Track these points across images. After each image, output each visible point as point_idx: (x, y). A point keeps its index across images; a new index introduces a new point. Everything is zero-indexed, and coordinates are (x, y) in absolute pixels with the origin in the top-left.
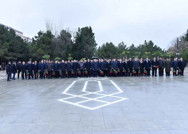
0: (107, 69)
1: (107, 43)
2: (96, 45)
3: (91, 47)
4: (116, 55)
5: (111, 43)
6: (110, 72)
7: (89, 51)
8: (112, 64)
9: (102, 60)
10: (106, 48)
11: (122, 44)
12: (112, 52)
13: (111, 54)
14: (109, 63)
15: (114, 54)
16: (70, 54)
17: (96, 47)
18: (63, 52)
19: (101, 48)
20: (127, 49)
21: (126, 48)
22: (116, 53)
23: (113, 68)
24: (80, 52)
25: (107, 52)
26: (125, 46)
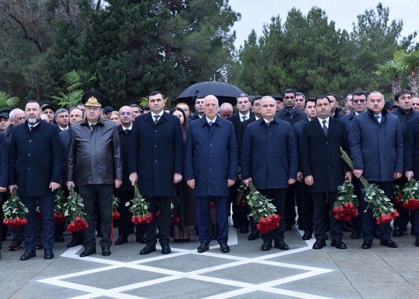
0: (309, 180)
1: (294, 16)
2: (232, 17)
3: (204, 28)
4: (344, 80)
5: (316, 14)
6: (337, 207)
7: (189, 55)
8: (353, 137)
9: (268, 105)
10: (288, 42)
11: (377, 18)
12: (321, 60)
13: (316, 76)
14: (325, 123)
15: (334, 72)
16: (74, 76)
17: (232, 29)
18: (38, 61)
19: (261, 41)
20: (406, 44)
21: (399, 40)
22: (347, 68)
23: (358, 173)
24: (138, 63)
25: (292, 64)
26: (397, 28)
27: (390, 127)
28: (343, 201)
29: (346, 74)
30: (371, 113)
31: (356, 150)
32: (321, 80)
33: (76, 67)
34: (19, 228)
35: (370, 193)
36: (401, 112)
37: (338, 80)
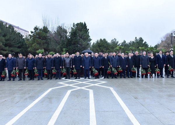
0: (103, 67)
1: (101, 40)
2: (90, 40)
3: (86, 41)
4: (109, 51)
5: (104, 40)
6: (108, 72)
7: (83, 46)
8: (111, 60)
9: (97, 54)
10: (100, 44)
11: (114, 40)
12: (105, 47)
13: (104, 50)
14: (106, 58)
15: (107, 49)
16: (64, 49)
17: (90, 42)
18: (58, 47)
19: (95, 44)
20: (119, 45)
21: (118, 44)
22: (109, 49)
23: (111, 66)
24: (75, 47)
25: (100, 48)
26: (118, 42)
27: (117, 59)
28: (109, 71)
29: (109, 50)
30: (114, 56)
31: (111, 62)
32: (105, 50)
33: (64, 48)
34: (55, 74)
35: (113, 69)
36: (118, 56)
37: (108, 50)
